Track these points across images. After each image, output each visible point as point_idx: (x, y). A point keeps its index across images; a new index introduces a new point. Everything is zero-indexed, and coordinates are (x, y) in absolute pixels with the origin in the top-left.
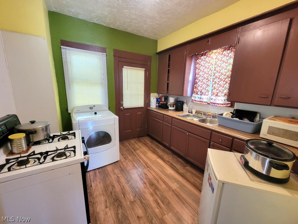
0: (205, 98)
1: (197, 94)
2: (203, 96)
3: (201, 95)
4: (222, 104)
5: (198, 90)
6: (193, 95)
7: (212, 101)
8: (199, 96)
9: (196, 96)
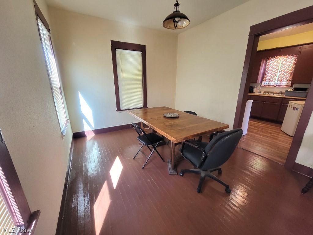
0: (272, 83)
1: (266, 81)
2: (270, 82)
3: (269, 81)
4: (285, 86)
5: (266, 79)
6: (263, 82)
7: (278, 85)
8: (268, 82)
9: (265, 82)
